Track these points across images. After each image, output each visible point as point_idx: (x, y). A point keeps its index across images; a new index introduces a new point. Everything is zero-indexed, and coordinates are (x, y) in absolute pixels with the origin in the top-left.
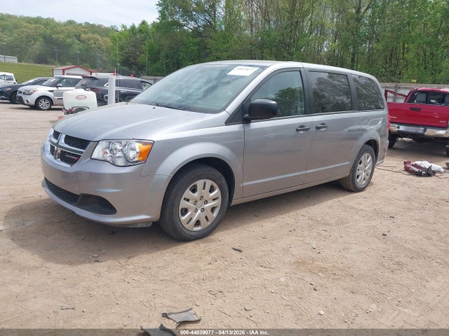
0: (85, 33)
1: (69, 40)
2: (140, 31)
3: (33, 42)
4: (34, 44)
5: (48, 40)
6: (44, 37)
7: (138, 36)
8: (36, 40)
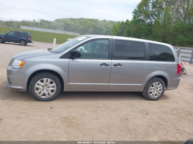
0: (109, 24)
1: (102, 28)
2: (125, 24)
3: (90, 28)
4: (90, 29)
5: (95, 27)
6: (94, 27)
7: (124, 26)
8: (91, 27)
